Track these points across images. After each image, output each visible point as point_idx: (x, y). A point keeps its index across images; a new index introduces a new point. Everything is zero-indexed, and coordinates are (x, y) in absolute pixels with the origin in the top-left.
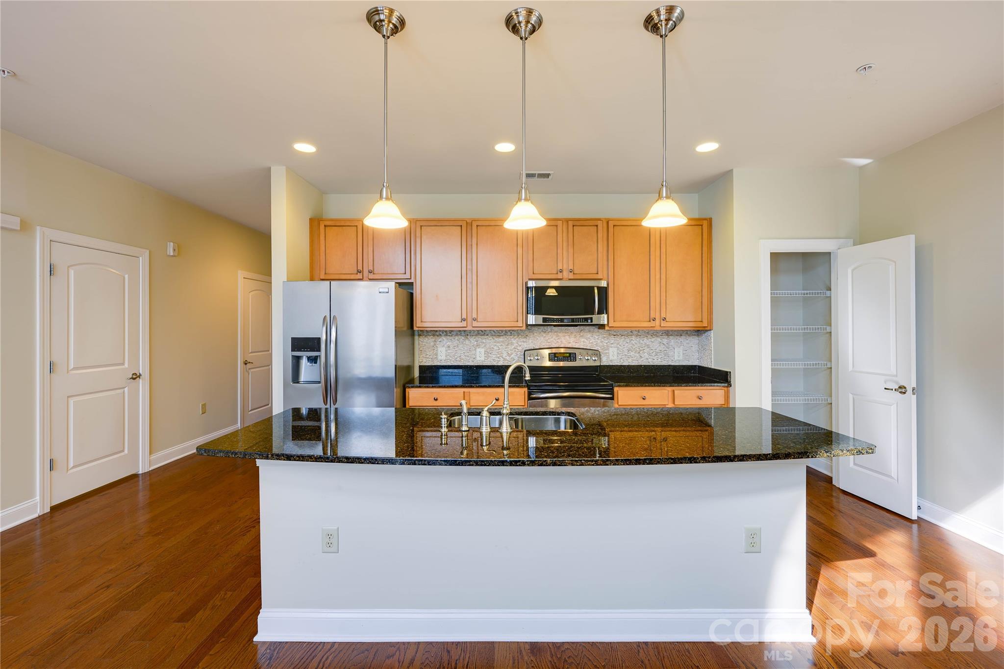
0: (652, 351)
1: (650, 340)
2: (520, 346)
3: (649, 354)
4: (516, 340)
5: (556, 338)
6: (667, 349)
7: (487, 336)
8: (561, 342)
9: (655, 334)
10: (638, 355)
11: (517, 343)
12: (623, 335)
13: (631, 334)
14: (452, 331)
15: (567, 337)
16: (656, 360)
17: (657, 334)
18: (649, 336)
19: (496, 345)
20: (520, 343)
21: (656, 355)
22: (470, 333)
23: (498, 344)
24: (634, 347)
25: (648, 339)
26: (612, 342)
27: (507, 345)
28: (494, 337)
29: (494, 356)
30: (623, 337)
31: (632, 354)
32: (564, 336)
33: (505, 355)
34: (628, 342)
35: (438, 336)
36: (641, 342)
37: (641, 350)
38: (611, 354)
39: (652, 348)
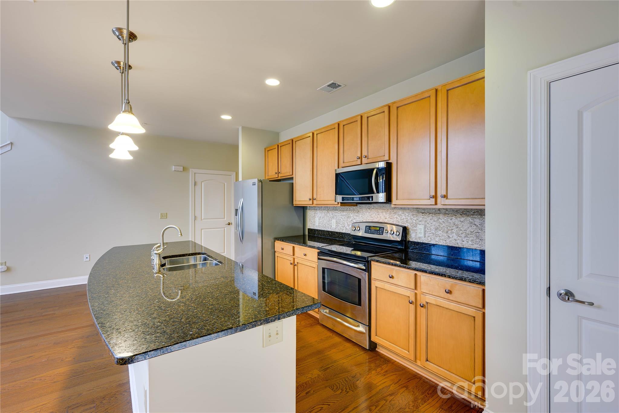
0: (461, 232)
1: (458, 219)
2: (355, 219)
3: (458, 235)
4: (352, 215)
5: (377, 214)
6: (479, 231)
7: (338, 211)
8: (380, 217)
9: (464, 213)
10: (445, 235)
11: (353, 217)
12: (430, 213)
13: (439, 212)
14: (321, 207)
15: (384, 213)
16: (465, 242)
17: (467, 213)
18: (459, 215)
19: (342, 218)
20: (355, 217)
21: (466, 236)
22: (329, 208)
23: (343, 217)
24: (442, 226)
25: (456, 218)
26: (421, 219)
27: (348, 218)
28: (341, 212)
29: (341, 225)
30: (431, 215)
31: (440, 232)
32: (382, 212)
33: (346, 225)
34: (436, 220)
35: (316, 210)
36: (450, 221)
37: (449, 230)
38: (419, 231)
39: (461, 229)
